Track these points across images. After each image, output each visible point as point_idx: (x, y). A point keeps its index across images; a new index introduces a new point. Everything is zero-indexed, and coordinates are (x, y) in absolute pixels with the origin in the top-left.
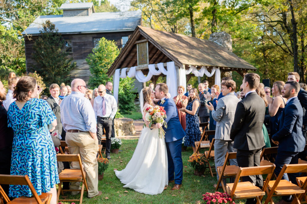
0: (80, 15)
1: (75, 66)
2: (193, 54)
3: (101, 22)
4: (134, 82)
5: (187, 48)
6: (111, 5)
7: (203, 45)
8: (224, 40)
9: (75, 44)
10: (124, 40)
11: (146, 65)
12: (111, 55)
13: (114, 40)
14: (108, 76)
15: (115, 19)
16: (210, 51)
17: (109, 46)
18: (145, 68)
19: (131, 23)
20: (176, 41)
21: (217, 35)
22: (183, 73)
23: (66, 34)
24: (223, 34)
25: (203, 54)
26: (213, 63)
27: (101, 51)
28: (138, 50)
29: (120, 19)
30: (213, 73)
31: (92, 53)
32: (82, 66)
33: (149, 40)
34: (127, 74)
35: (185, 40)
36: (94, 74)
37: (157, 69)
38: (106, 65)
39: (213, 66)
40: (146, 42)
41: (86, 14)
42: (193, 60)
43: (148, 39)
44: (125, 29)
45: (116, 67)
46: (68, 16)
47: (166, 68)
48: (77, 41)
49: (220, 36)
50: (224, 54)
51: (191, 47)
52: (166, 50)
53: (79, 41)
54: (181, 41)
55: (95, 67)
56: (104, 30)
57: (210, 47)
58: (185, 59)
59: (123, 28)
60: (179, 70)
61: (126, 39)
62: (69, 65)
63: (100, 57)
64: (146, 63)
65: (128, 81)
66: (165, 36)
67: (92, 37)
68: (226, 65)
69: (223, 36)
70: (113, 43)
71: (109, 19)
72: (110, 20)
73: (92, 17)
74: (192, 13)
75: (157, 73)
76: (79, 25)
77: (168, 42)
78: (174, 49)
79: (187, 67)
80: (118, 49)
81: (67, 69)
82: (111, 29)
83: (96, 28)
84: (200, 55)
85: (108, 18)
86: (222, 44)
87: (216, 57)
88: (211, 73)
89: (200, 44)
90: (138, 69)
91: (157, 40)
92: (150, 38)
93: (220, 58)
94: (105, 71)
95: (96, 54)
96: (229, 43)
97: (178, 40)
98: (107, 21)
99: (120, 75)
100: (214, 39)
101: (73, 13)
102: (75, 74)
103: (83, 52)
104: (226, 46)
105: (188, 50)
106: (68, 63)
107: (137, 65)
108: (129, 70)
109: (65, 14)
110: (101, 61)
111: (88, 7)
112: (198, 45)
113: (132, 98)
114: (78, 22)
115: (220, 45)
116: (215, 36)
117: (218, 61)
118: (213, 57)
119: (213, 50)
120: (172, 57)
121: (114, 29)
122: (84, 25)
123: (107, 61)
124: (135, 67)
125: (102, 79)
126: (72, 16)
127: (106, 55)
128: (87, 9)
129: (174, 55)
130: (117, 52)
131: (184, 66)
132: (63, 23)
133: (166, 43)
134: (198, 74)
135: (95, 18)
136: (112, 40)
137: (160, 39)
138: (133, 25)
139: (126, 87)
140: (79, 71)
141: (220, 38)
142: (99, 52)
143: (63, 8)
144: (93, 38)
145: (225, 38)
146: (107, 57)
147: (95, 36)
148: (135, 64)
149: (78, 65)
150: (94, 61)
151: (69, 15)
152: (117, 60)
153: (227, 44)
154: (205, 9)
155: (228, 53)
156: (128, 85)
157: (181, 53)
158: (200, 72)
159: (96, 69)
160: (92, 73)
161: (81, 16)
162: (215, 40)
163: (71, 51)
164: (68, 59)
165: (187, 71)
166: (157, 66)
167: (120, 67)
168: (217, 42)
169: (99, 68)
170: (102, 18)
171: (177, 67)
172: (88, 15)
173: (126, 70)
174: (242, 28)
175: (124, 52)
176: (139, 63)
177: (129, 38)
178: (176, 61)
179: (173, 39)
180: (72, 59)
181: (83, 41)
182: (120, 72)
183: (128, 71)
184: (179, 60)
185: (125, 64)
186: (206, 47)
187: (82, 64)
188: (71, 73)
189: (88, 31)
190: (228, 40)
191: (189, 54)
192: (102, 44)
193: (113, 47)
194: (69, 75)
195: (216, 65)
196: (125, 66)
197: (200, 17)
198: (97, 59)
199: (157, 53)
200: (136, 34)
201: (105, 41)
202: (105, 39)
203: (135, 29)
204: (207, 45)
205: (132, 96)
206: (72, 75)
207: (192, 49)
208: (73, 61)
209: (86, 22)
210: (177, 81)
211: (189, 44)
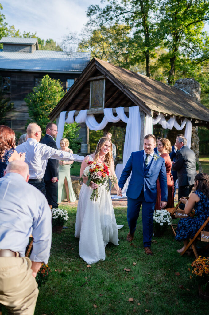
0: (21, 52)
1: (12, 107)
2: (161, 100)
3: (45, 61)
4: (79, 130)
5: (153, 92)
6: (57, 45)
7: (170, 92)
8: (193, 89)
9: (13, 82)
10: (70, 83)
11: (100, 108)
12: (54, 96)
13: (59, 80)
14: (51, 119)
15: (61, 59)
16: (178, 99)
17: (53, 86)
18: (99, 113)
19: (78, 65)
20: (139, 82)
21: (184, 82)
22: (149, 122)
23: (4, 70)
24: (192, 81)
25: (172, 101)
26: (186, 113)
27: (43, 90)
28: (92, 89)
29: (67, 60)
30: (183, 126)
31: (33, 92)
32: (20, 109)
33: (108, 77)
34: (74, 119)
35: (150, 83)
36: (33, 117)
37: (115, 115)
38: (48, 108)
39: (185, 116)
40: (102, 79)
41: (29, 50)
42: (162, 107)
43: (106, 75)
44: (71, 70)
45: (62, 109)
46: (8, 51)
47: (127, 114)
48: (16, 79)
49: (188, 83)
50: (193, 104)
51: (157, 91)
52: (129, 91)
53: (18, 80)
54: (145, 83)
55: (35, 109)
56: (48, 70)
57: (177, 94)
58: (153, 104)
59: (69, 69)
60: (145, 117)
61: (72, 82)
62: (6, 106)
63: (41, 98)
64: (101, 106)
65: (73, 128)
66: (127, 75)
67: (33, 77)
68: (199, 117)
69: (192, 83)
70: (58, 82)
71: (54, 59)
72: (56, 60)
73: (35, 55)
74: (149, 59)
75: (115, 120)
76: (20, 62)
77: (130, 81)
78: (138, 91)
79: (156, 116)
80: (64, 90)
81: (2, 110)
82: (56, 70)
83: (39, 67)
84: (169, 102)
85: (53, 57)
86: (190, 93)
87: (186, 107)
88: (181, 126)
89: (166, 89)
90: (90, 113)
91: (118, 77)
92: (109, 75)
93: (191, 109)
94: (46, 114)
95: (36, 94)
96: (198, 93)
97: (141, 81)
98: (52, 60)
99: (66, 119)
100: (181, 86)
101: (14, 48)
102: (12, 117)
103: (22, 93)
104: (194, 96)
105: (155, 94)
106: (4, 104)
107: (88, 109)
108: (78, 113)
109: (5, 48)
110: (43, 102)
111: (32, 43)
112: (165, 91)
113: (76, 149)
114: (19, 58)
115: (188, 94)
116: (181, 83)
117: (190, 112)
118: (183, 106)
119: (181, 98)
120: (137, 101)
121: (60, 70)
122: (26, 62)
123: (50, 103)
124: (86, 111)
125: (42, 123)
126: (13, 51)
127: (48, 96)
128: (30, 45)
129: (140, 98)
130: (62, 94)
131: (152, 113)
132: (2, 58)
133: (129, 82)
134: (167, 125)
135: (39, 55)
136: (57, 80)
137: (121, 77)
138: (80, 67)
139: (69, 135)
140: (16, 113)
141: (188, 85)
142: (41, 92)
143: (4, 42)
144: (35, 77)
145: (193, 86)
146: (50, 99)
147: (38, 75)
148: (86, 107)
149: (15, 106)
150: (34, 101)
151: (10, 50)
152: (64, 99)
153: (195, 93)
154: (162, 55)
155: (198, 103)
156: (72, 133)
157: (147, 96)
158: (169, 123)
159: (36, 111)
160: (31, 116)
161: (23, 53)
162: (182, 88)
163: (8, 90)
164: (4, 99)
165: (154, 120)
166: (115, 111)
167: (67, 109)
168: (184, 89)
169: (39, 110)
170: (46, 57)
171: (142, 114)
172: (30, 52)
173: (75, 113)
174: (204, 80)
175: (73, 90)
176: (91, 105)
177: (75, 81)
178: (142, 105)
179: (136, 79)
180: (9, 99)
181: (23, 80)
182: (66, 116)
183: (77, 115)
184: (147, 105)
185: (73, 106)
186: (174, 94)
187: (20, 106)
188: (7, 115)
189: (30, 69)
190: (197, 89)
191: (156, 99)
192: (45, 82)
193: (58, 87)
194: (4, 117)
195: (188, 116)
196: (73, 108)
197: (155, 65)
198: (38, 99)
199: (113, 96)
200: (91, 68)
201: (49, 79)
202: (49, 77)
203: (83, 72)
204: (174, 91)
205: (76, 146)
206: (7, 117)
207: (159, 93)
208: (10, 102)
209: (28, 59)
210: (141, 132)
211: (155, 87)
